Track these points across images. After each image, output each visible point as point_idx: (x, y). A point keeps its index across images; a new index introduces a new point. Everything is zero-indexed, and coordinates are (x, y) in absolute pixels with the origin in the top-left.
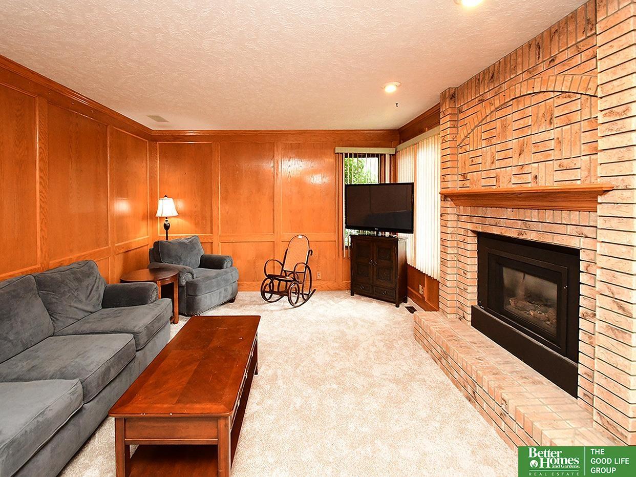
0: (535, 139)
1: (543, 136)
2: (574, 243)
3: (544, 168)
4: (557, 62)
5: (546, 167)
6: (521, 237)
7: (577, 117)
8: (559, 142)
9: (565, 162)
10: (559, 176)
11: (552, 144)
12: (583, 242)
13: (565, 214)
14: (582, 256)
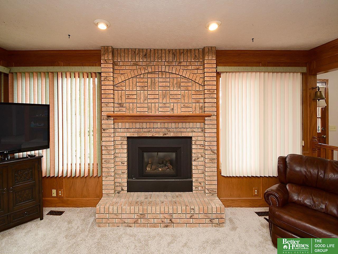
0: (171, 92)
1: (175, 92)
2: (190, 135)
3: (176, 106)
4: (182, 64)
5: (177, 105)
6: (165, 136)
7: (190, 88)
8: (184, 96)
9: (186, 105)
10: (183, 109)
11: (180, 97)
12: (194, 134)
13: (187, 124)
14: (193, 139)
